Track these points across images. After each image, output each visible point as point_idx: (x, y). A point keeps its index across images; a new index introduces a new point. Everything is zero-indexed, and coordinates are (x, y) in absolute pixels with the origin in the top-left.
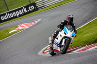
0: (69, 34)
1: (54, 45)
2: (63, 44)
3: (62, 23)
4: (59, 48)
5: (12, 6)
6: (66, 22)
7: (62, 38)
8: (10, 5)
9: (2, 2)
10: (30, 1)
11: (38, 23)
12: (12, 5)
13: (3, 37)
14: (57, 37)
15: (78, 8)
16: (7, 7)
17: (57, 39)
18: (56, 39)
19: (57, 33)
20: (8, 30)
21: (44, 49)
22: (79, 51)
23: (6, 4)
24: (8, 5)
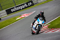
0: (41, 22)
8: (17, 2)
12: (18, 2)
13: (13, 22)
23: (14, 2)
24: (15, 2)
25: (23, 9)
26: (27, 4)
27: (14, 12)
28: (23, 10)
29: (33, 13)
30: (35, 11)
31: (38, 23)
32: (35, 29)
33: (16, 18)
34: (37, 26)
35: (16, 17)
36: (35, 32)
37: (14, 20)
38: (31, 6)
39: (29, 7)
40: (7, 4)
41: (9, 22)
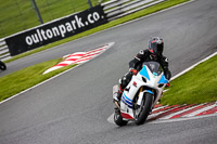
0: (153, 80)
3: (139, 56)
5: (49, 14)
6: (147, 53)
8: (46, 11)
9: (29, 3)
10: (90, 3)
11: (108, 52)
13: (30, 81)
14: (128, 87)
15: (199, 17)
16: (39, 14)
17: (128, 90)
18: (125, 92)
20: (41, 68)
22: (201, 114)
23: (37, 9)
24: (41, 10)
25: (68, 34)
26: (83, 16)
27: (35, 46)
30: (111, 44)
31: (144, 84)
32: (133, 104)
33: (43, 68)
34: (141, 95)
35: (45, 64)
36: (129, 117)
37: (37, 76)
38: (98, 24)
40: (10, 19)
41: (18, 82)
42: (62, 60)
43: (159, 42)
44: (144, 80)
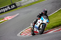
0: (45, 21)
1: (35, 28)
2: (41, 28)
4: (38, 30)
7: (40, 24)
10: (12, 3)
14: (37, 23)
15: (42, 7)
17: (37, 24)
19: (37, 21)
21: (21, 32)
28: (6, 12)
29: (16, 15)
30: (18, 14)
39: (12, 10)
42: (4, 18)
43: (46, 10)
44: (42, 21)
